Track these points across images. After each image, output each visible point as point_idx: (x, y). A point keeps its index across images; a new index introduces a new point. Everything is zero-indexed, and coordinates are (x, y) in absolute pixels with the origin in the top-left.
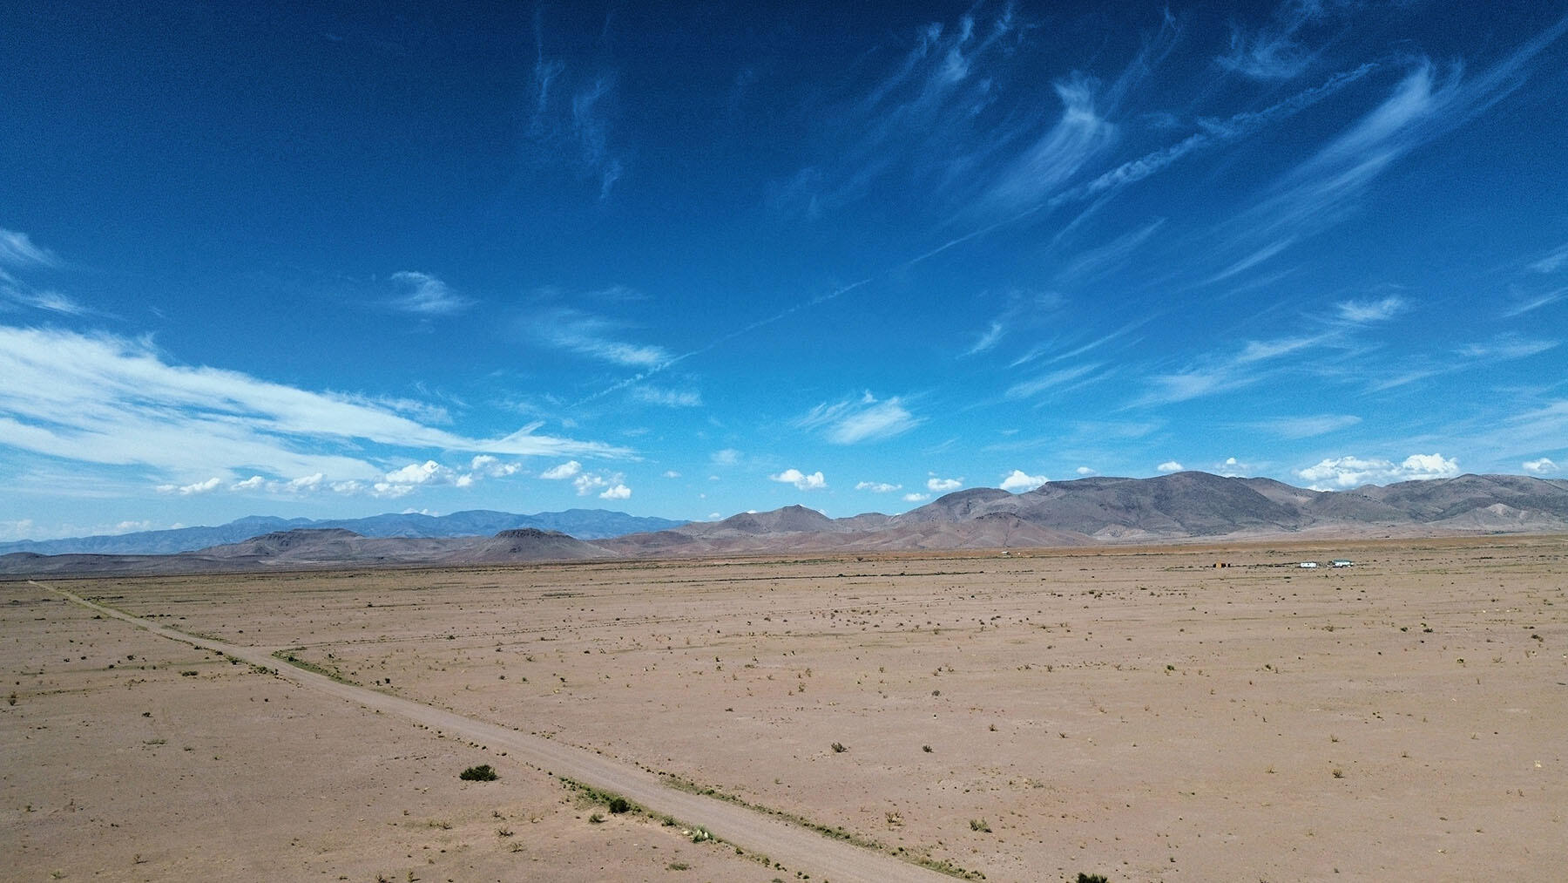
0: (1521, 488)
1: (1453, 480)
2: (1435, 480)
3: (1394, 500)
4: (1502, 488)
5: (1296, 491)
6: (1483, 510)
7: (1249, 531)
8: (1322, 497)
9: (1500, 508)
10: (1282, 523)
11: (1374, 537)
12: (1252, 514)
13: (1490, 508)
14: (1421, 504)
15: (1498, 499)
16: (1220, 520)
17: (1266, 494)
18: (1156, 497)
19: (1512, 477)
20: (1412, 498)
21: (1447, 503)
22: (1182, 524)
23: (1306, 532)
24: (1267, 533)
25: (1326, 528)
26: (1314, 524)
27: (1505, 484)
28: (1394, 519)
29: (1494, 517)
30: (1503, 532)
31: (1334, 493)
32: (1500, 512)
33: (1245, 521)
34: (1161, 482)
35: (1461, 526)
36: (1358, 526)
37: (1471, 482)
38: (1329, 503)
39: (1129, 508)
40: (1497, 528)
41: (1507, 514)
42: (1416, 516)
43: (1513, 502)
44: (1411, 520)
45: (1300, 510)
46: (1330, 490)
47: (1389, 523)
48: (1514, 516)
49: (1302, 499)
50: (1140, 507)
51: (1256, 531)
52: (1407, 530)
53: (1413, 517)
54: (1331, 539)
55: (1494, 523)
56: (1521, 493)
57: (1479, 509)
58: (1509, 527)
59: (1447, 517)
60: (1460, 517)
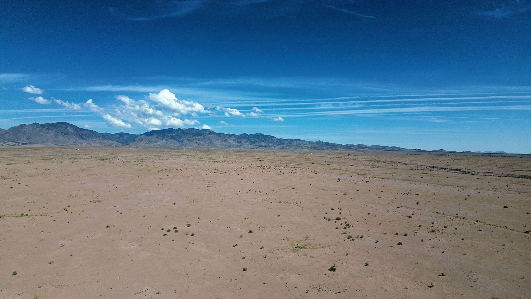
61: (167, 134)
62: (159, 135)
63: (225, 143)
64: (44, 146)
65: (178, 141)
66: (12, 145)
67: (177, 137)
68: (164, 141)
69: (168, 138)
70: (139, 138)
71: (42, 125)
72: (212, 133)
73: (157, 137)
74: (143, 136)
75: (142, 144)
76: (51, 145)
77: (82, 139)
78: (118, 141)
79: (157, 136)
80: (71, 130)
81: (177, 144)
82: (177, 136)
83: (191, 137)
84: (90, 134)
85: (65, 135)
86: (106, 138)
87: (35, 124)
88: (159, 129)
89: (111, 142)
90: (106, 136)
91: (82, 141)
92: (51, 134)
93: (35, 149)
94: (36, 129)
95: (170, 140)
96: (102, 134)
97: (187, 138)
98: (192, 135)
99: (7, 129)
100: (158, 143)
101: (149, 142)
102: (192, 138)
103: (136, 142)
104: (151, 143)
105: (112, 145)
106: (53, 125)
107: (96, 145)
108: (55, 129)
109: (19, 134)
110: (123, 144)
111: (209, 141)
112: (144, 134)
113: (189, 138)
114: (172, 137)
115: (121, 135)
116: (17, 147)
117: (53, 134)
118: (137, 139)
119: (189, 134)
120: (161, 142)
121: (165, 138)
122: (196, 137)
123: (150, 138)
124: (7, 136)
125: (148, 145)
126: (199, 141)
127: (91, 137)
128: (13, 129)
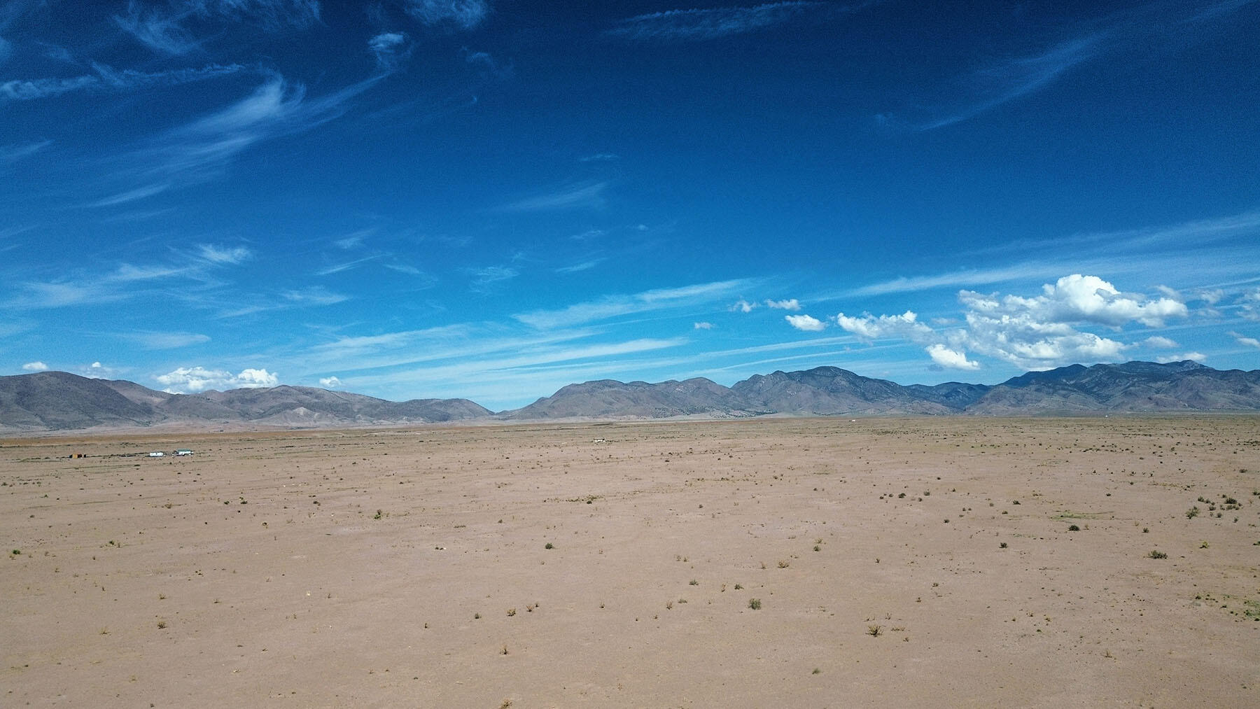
0: (317, 397)
1: (273, 389)
2: (260, 388)
3: (230, 402)
4: (305, 396)
5: (152, 393)
6: (292, 412)
7: (106, 426)
8: (173, 399)
9: (302, 411)
10: (138, 420)
11: (212, 431)
12: (110, 410)
13: (296, 410)
14: (250, 406)
15: (301, 404)
16: (80, 416)
17: (125, 394)
18: (18, 394)
19: (312, 389)
20: (243, 401)
21: (267, 405)
22: (42, 419)
23: (158, 427)
24: (123, 427)
25: (174, 424)
26: (165, 421)
27: (307, 393)
28: (228, 417)
29: (297, 417)
30: (302, 428)
31: (184, 396)
32: (302, 413)
33: (103, 417)
34: (25, 380)
35: (274, 423)
36: (200, 422)
37: (284, 391)
38: (180, 404)
40: (299, 425)
41: (306, 415)
42: (245, 415)
43: (311, 407)
44: (240, 418)
45: (153, 408)
46: (181, 393)
47: (223, 420)
48: (311, 416)
49: (157, 400)
51: (113, 426)
52: (237, 426)
53: (242, 416)
54: (178, 433)
55: (297, 421)
56: (317, 401)
57: (288, 411)
58: (306, 424)
59: (266, 416)
60: (275, 416)
61: (1064, 381)
62: (1044, 385)
63: (1243, 397)
64: (792, 416)
65: (1098, 396)
66: (740, 416)
67: (1094, 387)
68: (1056, 398)
69: (1067, 390)
70: (991, 393)
71: (790, 376)
72: (1201, 370)
73: (1037, 390)
74: (1003, 389)
75: (1001, 407)
76: (806, 413)
77: (866, 399)
78: (942, 402)
79: (1038, 387)
80: (843, 383)
81: (1093, 405)
82: (1094, 385)
83: (1133, 385)
84: (885, 389)
85: (831, 394)
86: (916, 396)
87: (777, 372)
88: (1044, 369)
89: (927, 404)
90: (917, 392)
91: (865, 404)
92: (806, 392)
93: (778, 422)
94: (780, 384)
95: (1073, 396)
96: (908, 387)
97: (1122, 388)
98: (1135, 380)
99: (730, 386)
100: (1041, 405)
101: (1020, 402)
102: (1137, 388)
103: (985, 403)
104: (1024, 404)
105: (929, 412)
106: (809, 373)
107: (894, 411)
108: (814, 382)
109: (751, 395)
110: (955, 410)
111: (1190, 394)
112: (1006, 383)
113: (1129, 387)
114: (1082, 388)
115: (953, 387)
116: (748, 419)
117: (810, 393)
118: (988, 396)
119: (1127, 377)
120: (1050, 402)
121: (1059, 390)
122: (1153, 385)
123: (1019, 391)
124: (730, 398)
125: (1017, 409)
126: (1157, 396)
127: (885, 396)
128: (741, 385)
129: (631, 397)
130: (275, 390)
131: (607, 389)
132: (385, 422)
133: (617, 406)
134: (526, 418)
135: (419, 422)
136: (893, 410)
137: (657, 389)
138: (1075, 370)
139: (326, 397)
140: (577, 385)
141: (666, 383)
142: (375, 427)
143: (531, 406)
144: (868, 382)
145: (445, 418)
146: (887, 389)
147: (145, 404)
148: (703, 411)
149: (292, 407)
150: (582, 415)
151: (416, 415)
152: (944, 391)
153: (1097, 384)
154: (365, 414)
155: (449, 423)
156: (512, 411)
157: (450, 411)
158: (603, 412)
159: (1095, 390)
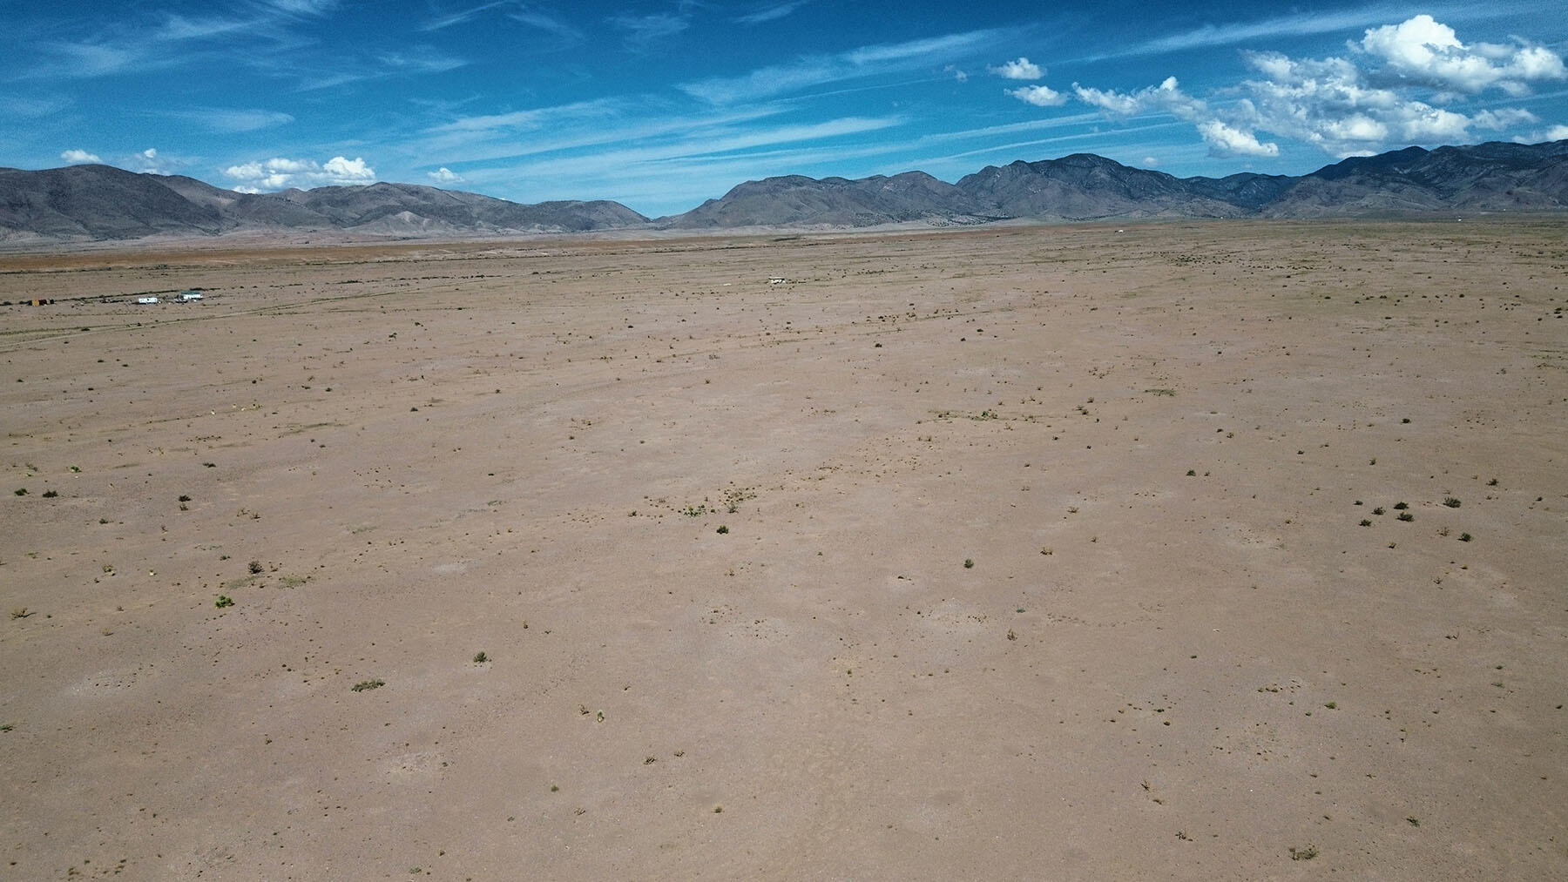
0: (425, 198)
1: (369, 187)
2: (354, 187)
3: (315, 204)
4: (410, 197)
5: (218, 192)
6: (394, 217)
7: (165, 235)
8: (246, 199)
9: (407, 216)
10: (203, 227)
11: (295, 245)
12: (170, 216)
13: (399, 215)
14: (341, 210)
15: (406, 207)
16: (132, 222)
17: (184, 194)
18: (51, 193)
19: (418, 187)
20: (333, 203)
21: (362, 208)
22: (85, 226)
23: (229, 237)
24: (187, 237)
25: (248, 234)
26: (237, 228)
27: (412, 193)
28: (315, 224)
29: (401, 224)
30: (408, 239)
31: (260, 196)
32: (407, 220)
33: (161, 224)
34: (56, 175)
35: (373, 233)
36: (282, 231)
37: (383, 190)
38: (254, 207)
39: (14, 206)
40: (406, 234)
41: (413, 221)
42: (336, 221)
43: (418, 211)
44: (331, 226)
45: (221, 211)
46: (256, 192)
47: (311, 228)
48: (418, 223)
49: (225, 201)
50: (30, 205)
51: (174, 234)
52: (327, 237)
53: (333, 223)
54: (253, 246)
55: (402, 229)
56: (424, 203)
57: (390, 216)
58: (414, 233)
59: (363, 223)
60: (373, 223)
61: (1396, 169)
62: (1369, 175)
64: (1035, 222)
65: (1438, 190)
66: (966, 224)
67: (1435, 178)
68: (1384, 193)
69: (1400, 181)
70: (1298, 186)
71: (1034, 167)
73: (1360, 183)
74: (1312, 181)
75: (1308, 207)
76: (1053, 218)
77: (1132, 198)
78: (1231, 201)
79: (1359, 178)
80: (1103, 175)
81: (1431, 202)
82: (1435, 174)
83: (1487, 175)
84: (1156, 183)
85: (1089, 191)
86: (1197, 193)
87: (1018, 162)
88: (1370, 154)
89: (1211, 203)
90: (1199, 187)
91: (1131, 204)
92: (1053, 189)
93: (1015, 232)
94: (1020, 179)
95: (1407, 190)
96: (1187, 181)
97: (1473, 178)
98: (1492, 167)
99: (954, 182)
100: (1364, 202)
101: (1334, 199)
102: (1494, 179)
103: (1288, 202)
104: (1340, 202)
105: (1213, 214)
106: (1059, 164)
107: (1167, 214)
108: (1063, 176)
109: (982, 194)
110: (1247, 210)
112: (1317, 174)
113: (1480, 178)
114: (1419, 180)
115: (1245, 180)
116: (976, 228)
117: (1059, 190)
118: (1292, 191)
119: (1482, 163)
120: (1375, 199)
121: (1388, 181)
122: (1512, 174)
123: (1334, 184)
124: (954, 199)
125: (1330, 209)
126: (1520, 189)
127: (1156, 192)
128: (970, 182)
129: (825, 199)
130: (373, 188)
131: (793, 189)
132: (512, 231)
133: (806, 211)
134: (690, 227)
135: (555, 231)
136: (1168, 210)
137: (860, 187)
138: (1414, 154)
139: (436, 198)
140: (755, 183)
141: (871, 179)
142: (499, 239)
143: (696, 211)
144: (1135, 175)
145: (588, 226)
146: (1159, 183)
147: (211, 206)
148: (918, 216)
149: (394, 210)
150: (762, 224)
151: (552, 222)
152: (1234, 185)
153: (1439, 174)
154: (487, 220)
155: (592, 233)
156: (671, 217)
157: (593, 217)
158: (789, 220)
159: (1436, 181)
